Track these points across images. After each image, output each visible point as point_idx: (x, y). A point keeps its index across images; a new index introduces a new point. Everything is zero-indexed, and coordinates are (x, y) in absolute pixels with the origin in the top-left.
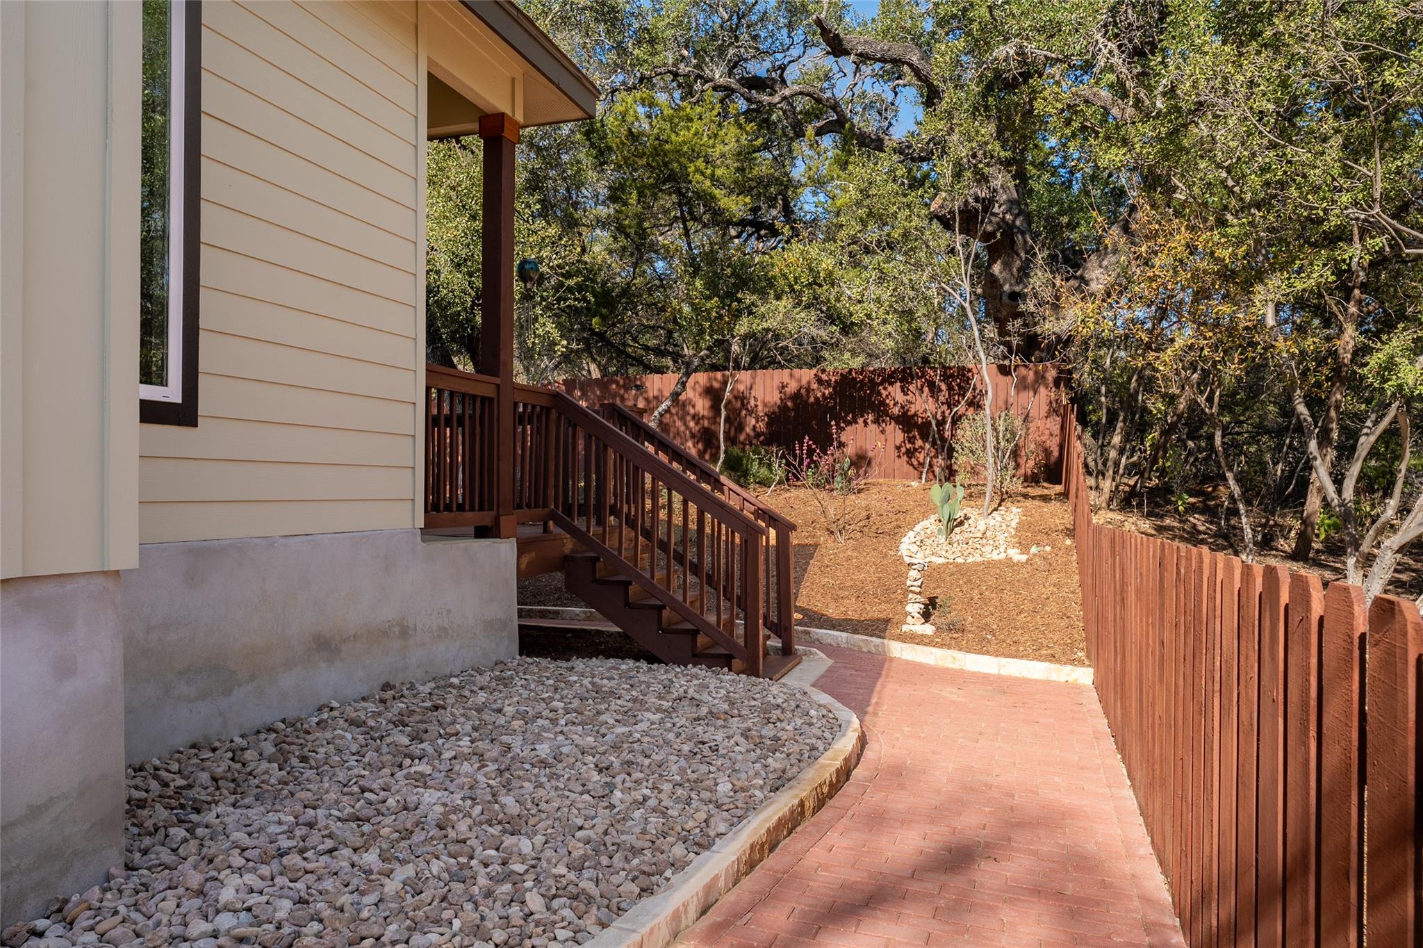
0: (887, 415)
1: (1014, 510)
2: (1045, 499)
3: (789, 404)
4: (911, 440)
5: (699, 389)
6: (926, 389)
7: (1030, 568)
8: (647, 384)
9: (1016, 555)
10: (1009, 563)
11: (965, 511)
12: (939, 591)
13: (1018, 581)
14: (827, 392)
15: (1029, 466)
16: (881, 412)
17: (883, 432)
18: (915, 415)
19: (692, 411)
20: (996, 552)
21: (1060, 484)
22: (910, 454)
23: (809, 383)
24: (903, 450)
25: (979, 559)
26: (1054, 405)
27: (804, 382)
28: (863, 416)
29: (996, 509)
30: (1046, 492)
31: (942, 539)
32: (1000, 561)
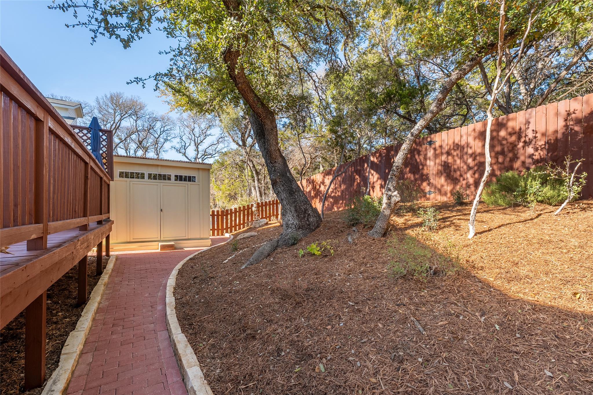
8: (436, 139)
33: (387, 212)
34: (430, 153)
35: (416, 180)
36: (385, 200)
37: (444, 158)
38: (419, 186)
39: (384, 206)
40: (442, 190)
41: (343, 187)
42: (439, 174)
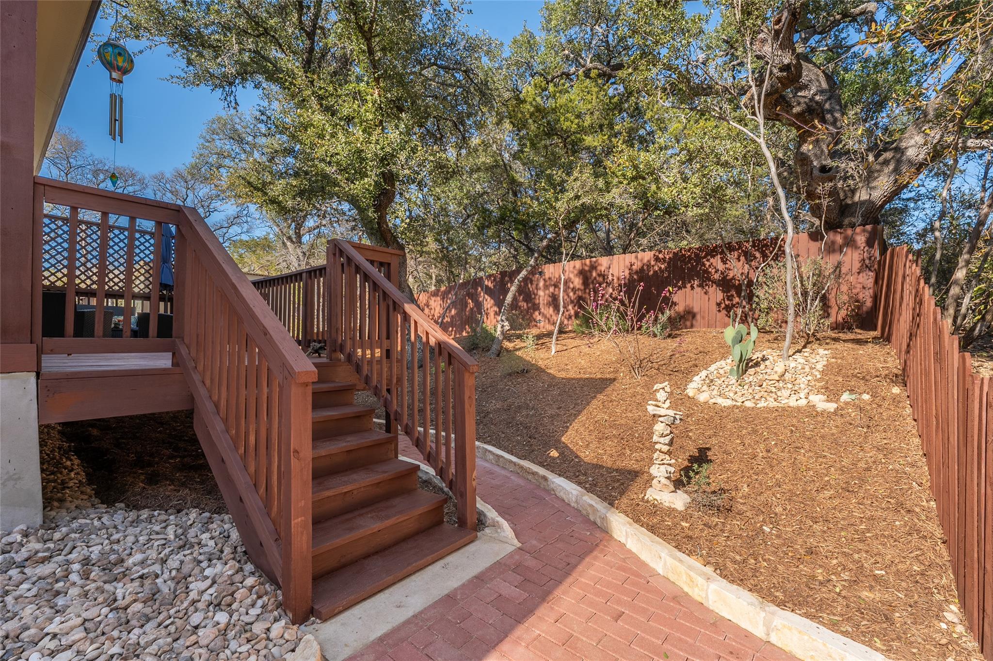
0: (710, 280)
1: (821, 351)
2: (858, 342)
3: (635, 277)
4: (730, 298)
5: (576, 272)
6: (742, 258)
7: (839, 421)
8: (546, 271)
9: (820, 402)
10: (811, 412)
11: (765, 353)
12: (714, 441)
13: (823, 437)
14: (663, 266)
15: (839, 314)
16: (705, 278)
17: (706, 293)
18: (733, 278)
19: (571, 286)
20: (794, 397)
21: (875, 330)
22: (728, 308)
23: (649, 261)
24: (723, 306)
25: (772, 404)
26: (867, 262)
27: (645, 261)
28: (690, 282)
29: (799, 351)
30: (859, 337)
31: (733, 380)
32: (799, 409)
33: (501, 338)
34: (541, 284)
35: (529, 308)
36: (499, 329)
37: (552, 289)
38: (532, 316)
39: (499, 333)
40: (551, 320)
41: (453, 312)
42: (549, 304)
